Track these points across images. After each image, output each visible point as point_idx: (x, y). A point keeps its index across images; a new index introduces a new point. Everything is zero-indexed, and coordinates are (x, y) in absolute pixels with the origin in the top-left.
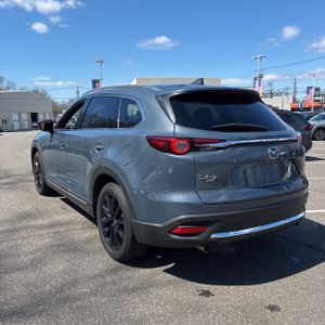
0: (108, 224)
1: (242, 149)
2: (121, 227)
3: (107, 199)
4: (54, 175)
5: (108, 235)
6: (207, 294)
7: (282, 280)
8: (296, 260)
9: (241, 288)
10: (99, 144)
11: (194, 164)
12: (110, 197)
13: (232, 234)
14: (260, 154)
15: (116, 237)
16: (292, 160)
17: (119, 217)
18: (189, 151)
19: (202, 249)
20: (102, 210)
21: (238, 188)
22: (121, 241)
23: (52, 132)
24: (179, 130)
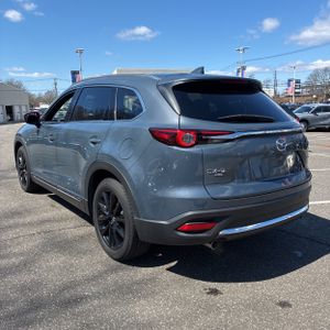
0: (106, 222)
1: (246, 141)
2: (122, 225)
3: (104, 195)
4: (40, 171)
5: (106, 234)
6: (214, 292)
7: (288, 275)
8: (300, 254)
9: (249, 284)
10: (95, 137)
11: (202, 157)
12: (108, 193)
13: (237, 230)
14: (262, 147)
15: (115, 236)
16: (297, 152)
17: (118, 214)
18: (196, 144)
19: (210, 246)
20: (99, 208)
21: (244, 182)
22: (121, 239)
23: (39, 126)
24: (184, 121)
